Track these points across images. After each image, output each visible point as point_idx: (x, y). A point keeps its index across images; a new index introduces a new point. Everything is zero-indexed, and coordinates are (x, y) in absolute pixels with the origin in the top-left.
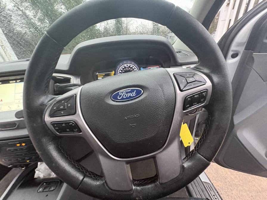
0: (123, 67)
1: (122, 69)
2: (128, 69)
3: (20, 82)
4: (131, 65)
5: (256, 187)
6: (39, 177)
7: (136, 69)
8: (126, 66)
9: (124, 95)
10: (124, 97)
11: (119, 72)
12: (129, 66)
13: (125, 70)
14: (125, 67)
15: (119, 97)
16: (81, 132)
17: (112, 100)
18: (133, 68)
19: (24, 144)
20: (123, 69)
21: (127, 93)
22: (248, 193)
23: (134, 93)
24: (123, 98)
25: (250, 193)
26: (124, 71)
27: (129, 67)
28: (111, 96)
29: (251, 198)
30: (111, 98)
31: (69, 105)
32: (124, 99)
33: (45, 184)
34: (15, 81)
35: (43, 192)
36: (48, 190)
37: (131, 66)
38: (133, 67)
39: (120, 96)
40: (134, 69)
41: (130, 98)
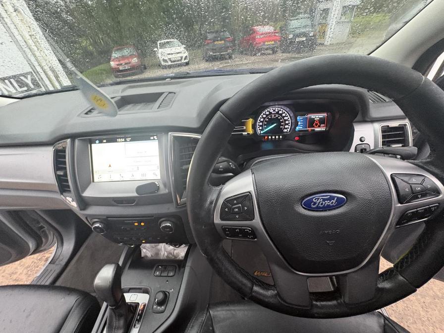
0: (268, 113)
1: (264, 116)
2: (275, 116)
3: (131, 141)
4: (280, 110)
5: (434, 291)
6: (146, 256)
7: (287, 116)
8: (271, 111)
9: (319, 202)
10: (320, 205)
11: (260, 120)
12: (277, 111)
13: (270, 117)
14: (271, 113)
15: (314, 205)
16: (256, 238)
17: (303, 208)
18: (284, 115)
19: (142, 224)
20: (267, 115)
21: (324, 200)
22: (419, 297)
23: (334, 201)
24: (318, 207)
25: (422, 298)
26: (267, 120)
27: (278, 113)
28: (301, 202)
29: (422, 304)
30: (302, 206)
31: (246, 208)
32: (320, 208)
33: (160, 267)
34: (124, 140)
35: (160, 276)
36: (166, 275)
37: (280, 112)
38: (284, 113)
39: (315, 203)
40: (286, 116)
41: (329, 208)
